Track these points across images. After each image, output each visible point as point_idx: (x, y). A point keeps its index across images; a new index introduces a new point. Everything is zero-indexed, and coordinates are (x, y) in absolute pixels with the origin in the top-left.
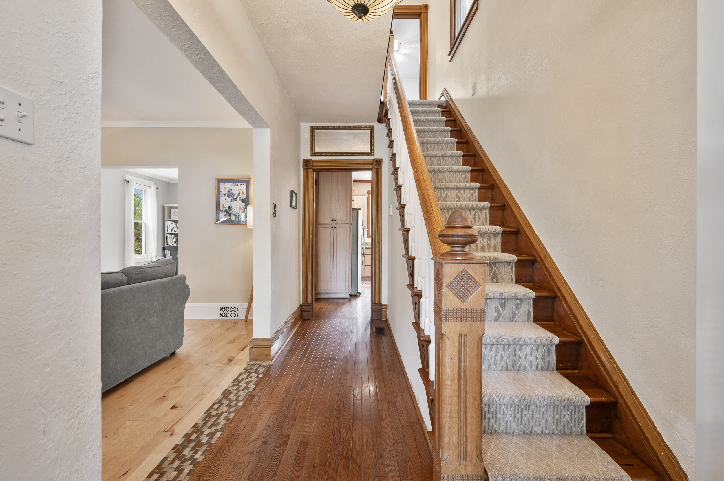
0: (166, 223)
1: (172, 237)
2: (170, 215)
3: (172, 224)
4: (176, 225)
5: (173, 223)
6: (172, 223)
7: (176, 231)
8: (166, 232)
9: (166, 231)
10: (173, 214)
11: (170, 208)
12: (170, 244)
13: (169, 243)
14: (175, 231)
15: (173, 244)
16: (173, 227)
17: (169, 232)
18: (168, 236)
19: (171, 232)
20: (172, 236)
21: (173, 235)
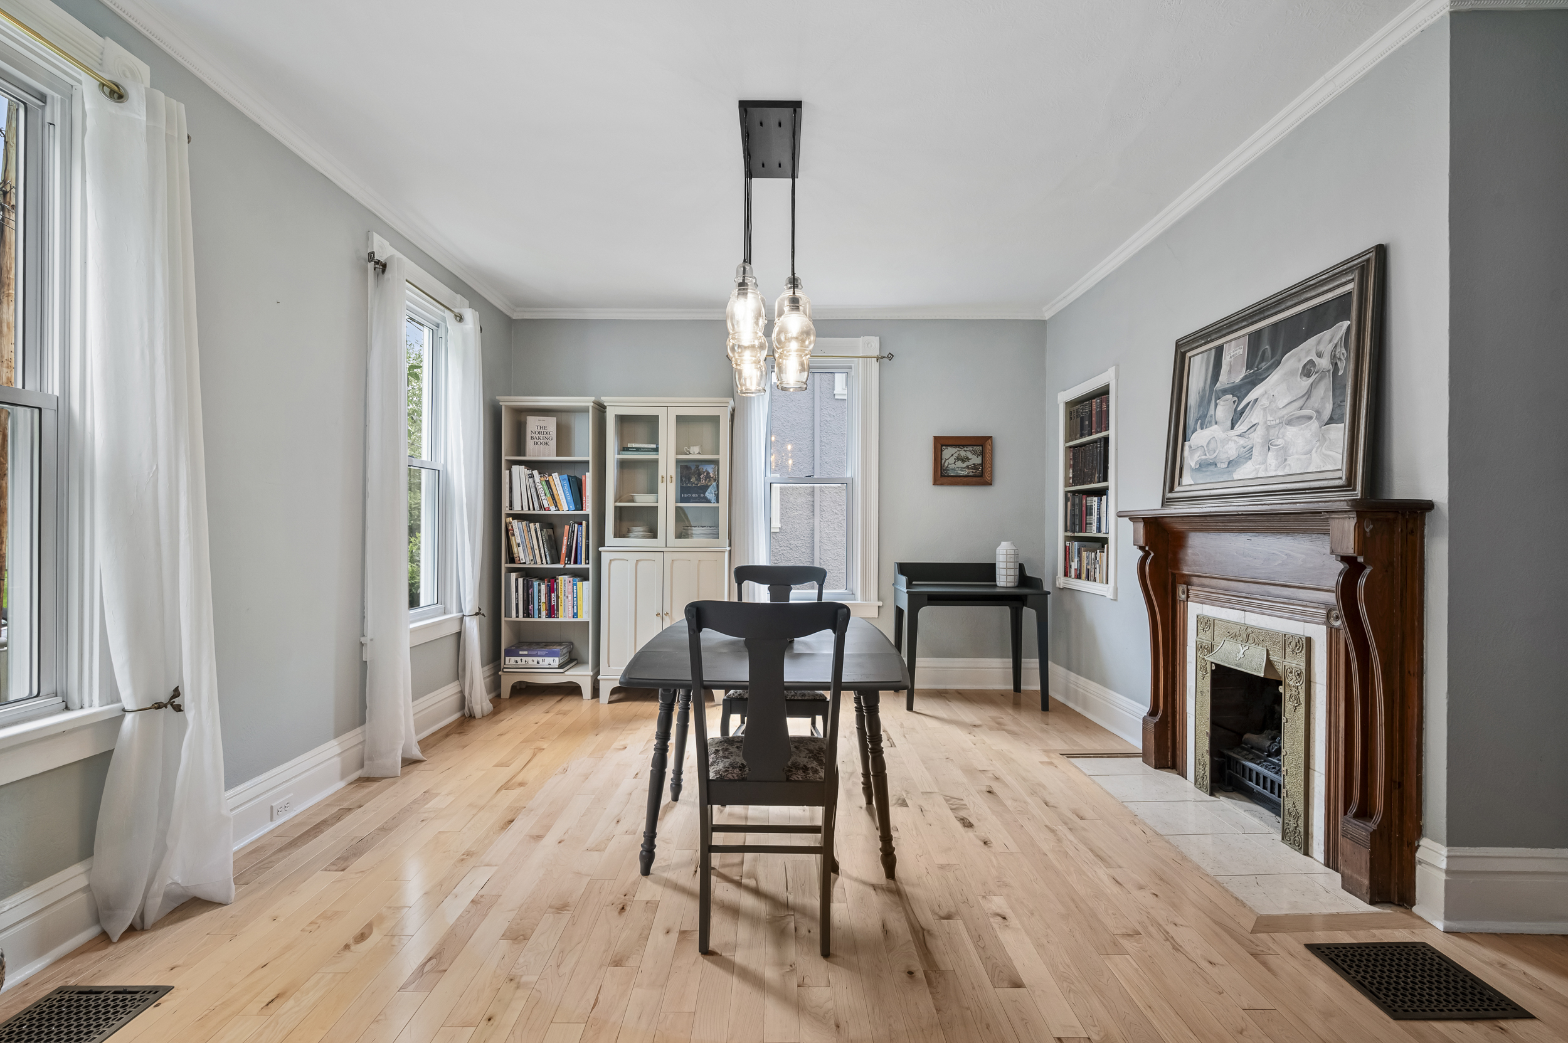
0: (505, 474)
1: (529, 531)
2: (519, 446)
3: (531, 476)
4: (548, 482)
5: (535, 473)
6: (529, 472)
7: (546, 505)
8: (505, 509)
9: (508, 505)
10: (532, 438)
11: (521, 415)
12: (522, 556)
13: (520, 553)
14: (541, 506)
15: (534, 560)
16: (533, 490)
17: (517, 508)
18: (516, 525)
19: (526, 511)
20: (532, 525)
21: (535, 522)
